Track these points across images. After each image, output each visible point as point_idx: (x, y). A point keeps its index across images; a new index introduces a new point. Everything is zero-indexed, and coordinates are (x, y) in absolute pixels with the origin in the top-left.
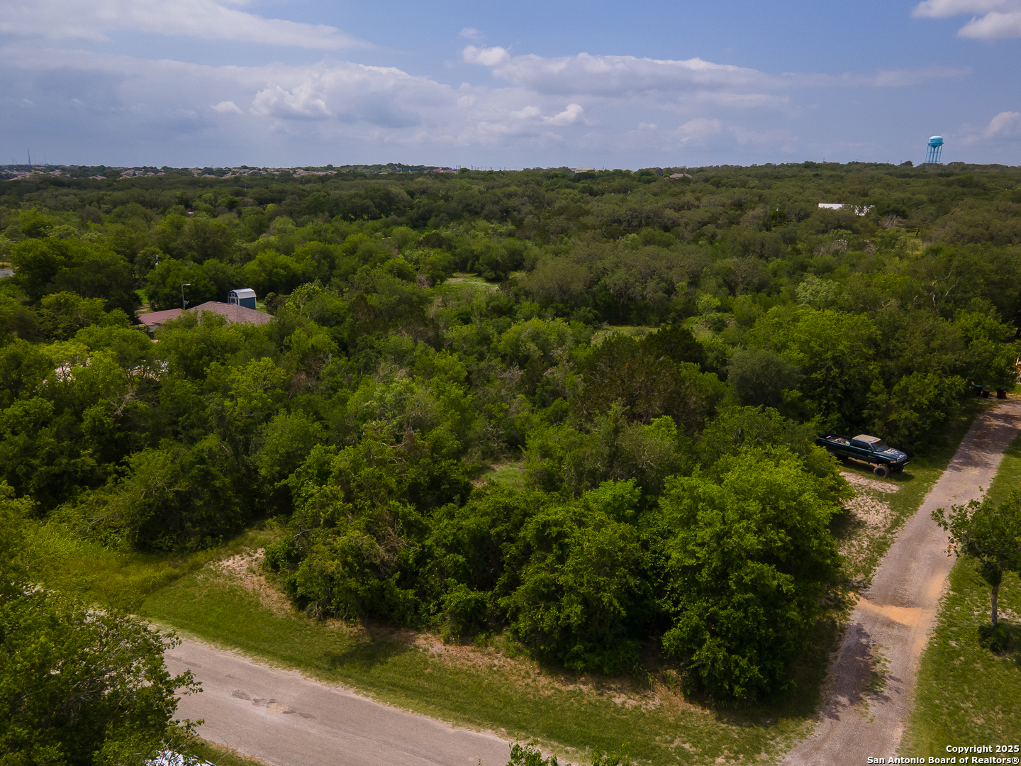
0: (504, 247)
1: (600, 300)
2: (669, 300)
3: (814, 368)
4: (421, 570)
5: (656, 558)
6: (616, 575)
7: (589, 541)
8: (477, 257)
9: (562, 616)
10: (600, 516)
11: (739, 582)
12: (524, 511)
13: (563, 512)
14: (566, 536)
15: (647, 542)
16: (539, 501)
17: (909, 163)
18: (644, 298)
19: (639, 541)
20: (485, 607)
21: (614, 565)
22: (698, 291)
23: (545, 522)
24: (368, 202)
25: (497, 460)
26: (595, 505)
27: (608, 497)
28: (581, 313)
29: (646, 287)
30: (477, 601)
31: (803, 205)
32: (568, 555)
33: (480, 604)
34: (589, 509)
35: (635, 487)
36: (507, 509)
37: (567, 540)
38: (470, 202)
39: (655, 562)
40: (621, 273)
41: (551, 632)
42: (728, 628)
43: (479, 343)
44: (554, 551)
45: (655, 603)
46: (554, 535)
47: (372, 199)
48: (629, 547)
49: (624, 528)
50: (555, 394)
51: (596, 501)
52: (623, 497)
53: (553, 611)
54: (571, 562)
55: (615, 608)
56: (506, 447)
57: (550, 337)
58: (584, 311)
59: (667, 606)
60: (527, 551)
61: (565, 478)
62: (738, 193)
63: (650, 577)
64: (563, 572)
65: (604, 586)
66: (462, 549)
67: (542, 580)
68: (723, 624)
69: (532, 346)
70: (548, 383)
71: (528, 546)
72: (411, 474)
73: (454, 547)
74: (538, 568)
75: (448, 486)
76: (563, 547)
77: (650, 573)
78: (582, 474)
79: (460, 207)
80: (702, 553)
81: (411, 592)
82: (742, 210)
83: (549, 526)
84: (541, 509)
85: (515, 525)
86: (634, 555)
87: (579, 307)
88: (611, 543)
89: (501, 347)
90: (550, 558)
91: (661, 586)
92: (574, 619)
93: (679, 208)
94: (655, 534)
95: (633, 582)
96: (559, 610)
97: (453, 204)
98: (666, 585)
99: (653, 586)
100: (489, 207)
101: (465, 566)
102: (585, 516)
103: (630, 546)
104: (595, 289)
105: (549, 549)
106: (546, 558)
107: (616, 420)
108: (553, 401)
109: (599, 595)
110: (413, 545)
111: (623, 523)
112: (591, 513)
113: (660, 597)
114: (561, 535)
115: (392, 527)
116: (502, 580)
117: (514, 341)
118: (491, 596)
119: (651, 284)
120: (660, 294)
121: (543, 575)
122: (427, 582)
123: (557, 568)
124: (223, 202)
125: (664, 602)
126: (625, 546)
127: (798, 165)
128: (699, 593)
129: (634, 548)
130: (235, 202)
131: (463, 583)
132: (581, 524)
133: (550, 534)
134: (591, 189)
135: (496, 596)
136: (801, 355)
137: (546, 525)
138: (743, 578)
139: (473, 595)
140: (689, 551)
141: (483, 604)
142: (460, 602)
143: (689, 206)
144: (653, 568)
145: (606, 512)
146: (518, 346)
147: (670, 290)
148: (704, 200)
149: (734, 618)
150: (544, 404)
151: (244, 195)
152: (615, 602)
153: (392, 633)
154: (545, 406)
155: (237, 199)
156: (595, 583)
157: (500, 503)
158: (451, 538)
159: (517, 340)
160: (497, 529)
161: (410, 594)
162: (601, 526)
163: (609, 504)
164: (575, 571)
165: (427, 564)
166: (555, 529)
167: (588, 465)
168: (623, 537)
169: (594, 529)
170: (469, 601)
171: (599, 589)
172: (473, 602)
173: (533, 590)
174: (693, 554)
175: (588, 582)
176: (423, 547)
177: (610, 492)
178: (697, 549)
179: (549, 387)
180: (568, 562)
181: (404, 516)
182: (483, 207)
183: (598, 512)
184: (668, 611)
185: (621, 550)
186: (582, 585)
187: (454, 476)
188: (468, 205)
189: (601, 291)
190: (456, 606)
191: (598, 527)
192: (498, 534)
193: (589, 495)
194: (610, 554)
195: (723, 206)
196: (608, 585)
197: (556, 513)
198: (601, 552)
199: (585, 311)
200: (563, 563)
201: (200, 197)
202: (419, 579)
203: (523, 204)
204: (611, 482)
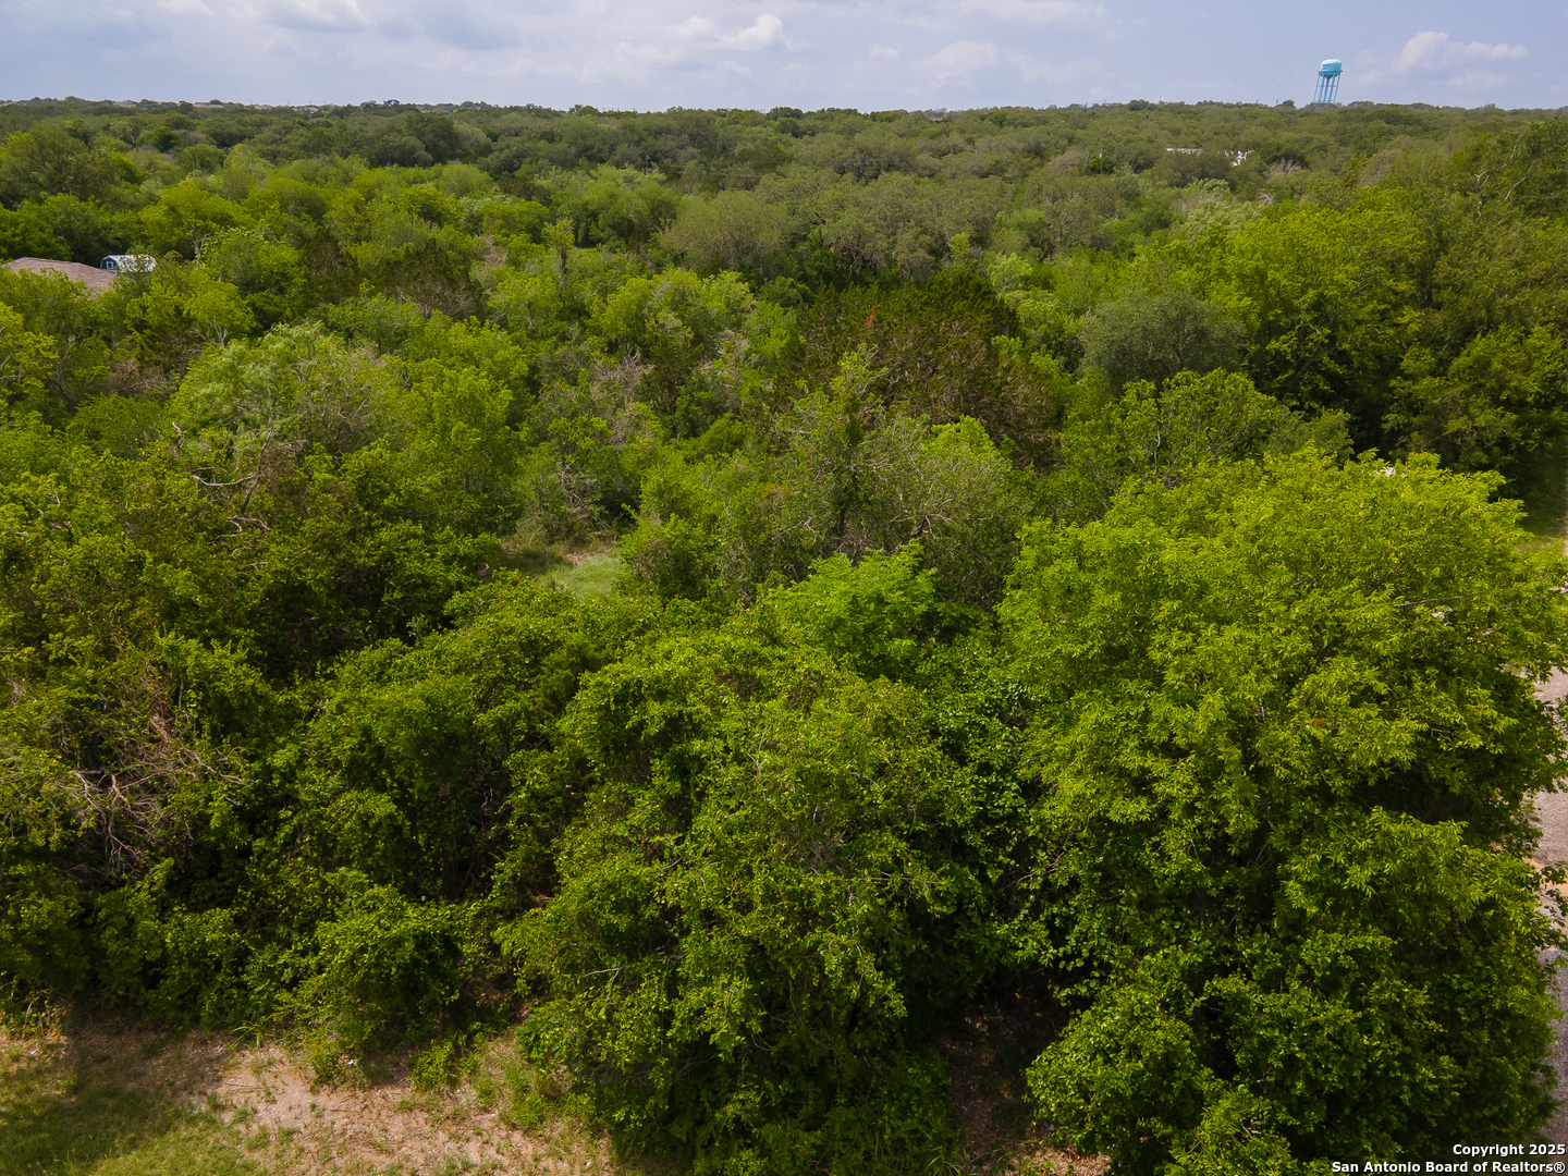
0: (641, 196)
1: (812, 268)
2: (937, 268)
3: (1271, 330)
4: (259, 843)
5: (991, 787)
6: (868, 864)
7: (771, 747)
8: (594, 216)
9: (681, 1010)
10: (812, 661)
11: (1327, 887)
12: (579, 651)
13: (690, 652)
14: (698, 731)
15: (961, 735)
16: (630, 624)
17: (1289, 104)
18: (891, 262)
19: (935, 734)
20: (456, 955)
21: (860, 824)
22: (988, 253)
23: (626, 686)
24: (413, 141)
25: (580, 543)
26: (796, 629)
27: (836, 605)
28: (777, 288)
29: (894, 242)
30: (423, 940)
31: (1144, 146)
32: (701, 795)
33: (439, 950)
34: (775, 642)
35: (916, 570)
36: (535, 649)
37: (697, 745)
38: (589, 142)
39: (990, 799)
40: (849, 217)
41: (641, 1066)
42: (1290, 1060)
43: (561, 317)
44: (657, 781)
45: (993, 939)
46: (653, 730)
47: (420, 135)
48: (906, 762)
49: (888, 694)
50: (716, 410)
51: (798, 616)
52: (880, 601)
53: (651, 994)
54: (707, 821)
55: (866, 988)
56: (602, 515)
57: (709, 304)
58: (781, 283)
59: (1031, 944)
60: (579, 777)
61: (722, 566)
62: (1033, 134)
63: (975, 850)
64: (681, 862)
65: (826, 904)
66: (392, 774)
67: (612, 887)
68: (1266, 1045)
69: (671, 320)
70: (702, 386)
71: (581, 764)
72: (277, 559)
73: (366, 769)
74: (606, 839)
75: (397, 595)
76: (685, 768)
77: (975, 840)
78: (765, 554)
79: (573, 150)
80: (1176, 781)
81: (220, 916)
82: (1042, 157)
83: (638, 699)
84: (631, 645)
85: (553, 697)
86: (924, 786)
87: (772, 278)
88: (849, 749)
89: (605, 322)
90: (645, 806)
91: (1009, 876)
92: (721, 1029)
93: (941, 154)
94: (981, 710)
95: (925, 881)
96: (672, 993)
97: (562, 146)
98: (1023, 873)
99: (983, 879)
100: (622, 148)
101: (398, 830)
102: (763, 661)
103: (913, 756)
104: (801, 247)
105: (642, 776)
106: (631, 802)
107: (853, 406)
108: (712, 422)
109: (810, 938)
110: (228, 769)
111: (883, 679)
112: (781, 651)
113: (1007, 911)
114: (677, 728)
115: (168, 714)
116: (507, 868)
117: (634, 307)
118: (480, 915)
119: (906, 237)
120: (921, 253)
121: (616, 866)
122: (277, 882)
123: (661, 845)
124: (150, 136)
125: (1023, 930)
126: (897, 758)
127: (1121, 106)
128: (1146, 905)
129: (924, 763)
130: (171, 137)
131: (383, 882)
132: (749, 688)
133: (642, 724)
134: (796, 127)
135: (489, 917)
136: (1247, 301)
137: (630, 695)
138: (1341, 872)
139: (415, 918)
140: (1122, 772)
141: (449, 943)
142: (363, 950)
143: (956, 150)
144: (983, 819)
145: (830, 647)
146: (641, 319)
147: (939, 250)
148: (980, 143)
149: (1315, 1027)
150: (694, 431)
151: (191, 127)
152: (866, 965)
153: (151, 1052)
154: (696, 435)
155: (175, 132)
156: (792, 895)
157: (511, 631)
158: (349, 743)
159: (640, 307)
160: (498, 711)
161: (214, 925)
162: (814, 694)
163: (840, 622)
164: (724, 856)
165: (277, 823)
166: (655, 709)
167: (779, 527)
168: (886, 727)
169: (792, 703)
170: (397, 942)
171: (807, 917)
172: (409, 945)
173: (586, 920)
174: (1141, 784)
175: (770, 897)
176: (268, 771)
177: (843, 586)
178: (1158, 765)
179: (703, 395)
180: (701, 822)
181: (206, 680)
182: (612, 149)
183: (805, 648)
184: (1033, 962)
185: (881, 771)
186: (745, 907)
187: (413, 566)
188: (587, 149)
189: (813, 249)
190: (351, 963)
191: (803, 698)
192: (503, 727)
193: (779, 599)
194: (844, 786)
195: (1013, 150)
196: (842, 899)
197: (668, 656)
198: (815, 782)
199: (783, 285)
200: (685, 823)
201: (107, 128)
202: (251, 871)
203: (681, 147)
204: (842, 558)
